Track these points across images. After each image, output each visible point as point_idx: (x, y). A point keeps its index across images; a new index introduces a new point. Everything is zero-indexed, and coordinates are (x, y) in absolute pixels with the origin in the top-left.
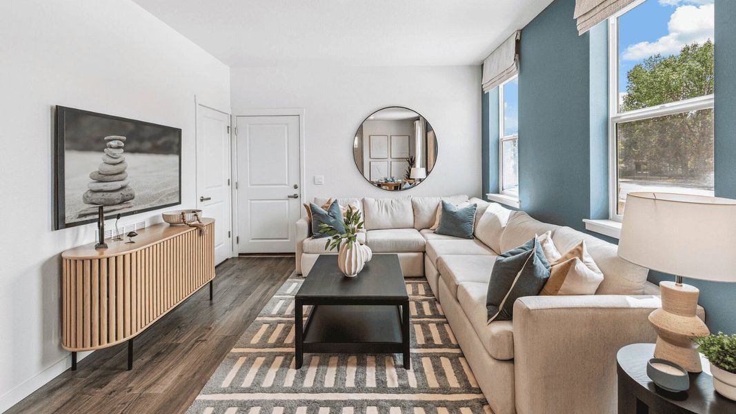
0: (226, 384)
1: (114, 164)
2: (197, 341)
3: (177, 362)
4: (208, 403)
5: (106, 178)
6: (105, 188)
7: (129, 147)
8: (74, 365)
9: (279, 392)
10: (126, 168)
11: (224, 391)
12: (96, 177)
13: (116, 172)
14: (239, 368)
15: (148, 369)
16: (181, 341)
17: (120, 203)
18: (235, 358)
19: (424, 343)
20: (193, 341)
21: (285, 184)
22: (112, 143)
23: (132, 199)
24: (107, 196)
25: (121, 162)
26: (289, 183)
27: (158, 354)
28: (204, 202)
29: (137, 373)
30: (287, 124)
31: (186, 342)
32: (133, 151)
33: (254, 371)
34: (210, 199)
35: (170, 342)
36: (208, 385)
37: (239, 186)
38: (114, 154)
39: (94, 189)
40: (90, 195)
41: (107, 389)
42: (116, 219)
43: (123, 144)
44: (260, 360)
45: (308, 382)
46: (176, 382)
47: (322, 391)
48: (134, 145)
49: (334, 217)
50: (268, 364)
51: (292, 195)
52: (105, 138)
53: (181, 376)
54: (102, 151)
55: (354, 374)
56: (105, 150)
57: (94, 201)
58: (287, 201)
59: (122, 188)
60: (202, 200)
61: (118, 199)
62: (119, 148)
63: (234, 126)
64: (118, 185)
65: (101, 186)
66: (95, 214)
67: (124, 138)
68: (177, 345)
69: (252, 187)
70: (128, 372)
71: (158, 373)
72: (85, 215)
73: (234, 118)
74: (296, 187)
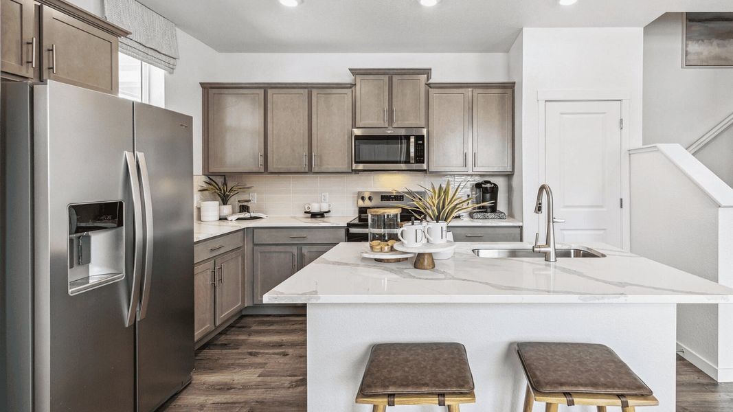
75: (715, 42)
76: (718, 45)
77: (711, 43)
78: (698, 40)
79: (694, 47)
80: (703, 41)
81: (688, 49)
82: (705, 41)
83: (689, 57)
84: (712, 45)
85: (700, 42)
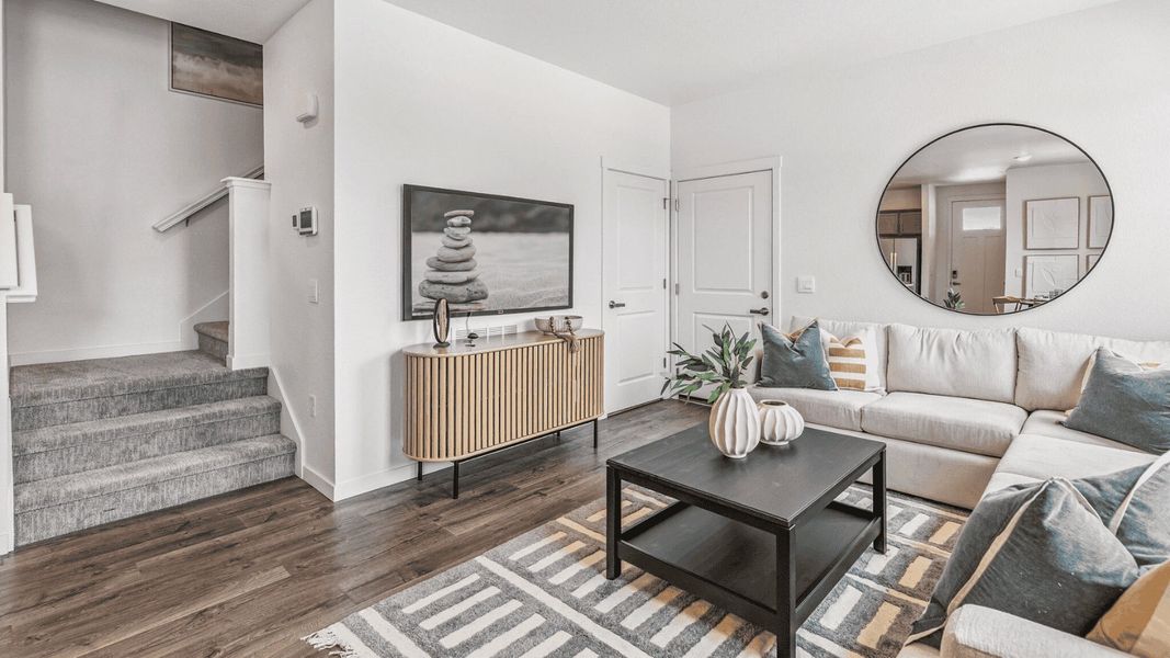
0: (515, 557)
1: (457, 248)
2: (535, 493)
3: (498, 509)
4: (481, 568)
5: (446, 265)
6: (445, 280)
7: (478, 224)
8: (420, 477)
9: (558, 597)
10: (474, 254)
11: (505, 564)
12: (434, 265)
13: (460, 259)
14: (547, 543)
15: (469, 505)
16: (522, 486)
17: (466, 302)
18: (554, 531)
19: (873, 646)
20: (532, 491)
21: (748, 291)
22: (455, 221)
23: (485, 298)
24: (448, 289)
25: (467, 246)
26: (753, 288)
27: (491, 492)
28: (616, 309)
29: (458, 505)
30: (752, 187)
31: (525, 490)
32: (484, 230)
33: (558, 555)
34: (623, 305)
35: (512, 483)
36: (500, 549)
37: (681, 289)
38: (457, 235)
39: (432, 279)
40: (426, 286)
41: (424, 510)
42: (465, 318)
43: (469, 221)
44: (578, 545)
45: (605, 607)
46: (476, 530)
47: (609, 627)
48: (486, 221)
49: (802, 353)
50: (579, 556)
51: (759, 309)
52: (446, 215)
53: (487, 526)
54: (442, 231)
55: (682, 629)
56: (445, 230)
57: (431, 294)
58: (750, 320)
59: (469, 281)
60: (612, 306)
61: (462, 296)
62: (463, 226)
63: (675, 197)
64: (463, 276)
65: (440, 276)
66: (431, 310)
67: (472, 212)
68: (516, 489)
69: (699, 292)
70: (452, 500)
71: (474, 512)
72: (421, 310)
73: (675, 184)
74: (765, 295)
75: (223, 65)
76: (229, 71)
77: (217, 65)
78: (195, 55)
79: (185, 63)
80: (202, 57)
81: (176, 63)
82: (207, 59)
83: (177, 76)
84: (217, 68)
85: (198, 58)
